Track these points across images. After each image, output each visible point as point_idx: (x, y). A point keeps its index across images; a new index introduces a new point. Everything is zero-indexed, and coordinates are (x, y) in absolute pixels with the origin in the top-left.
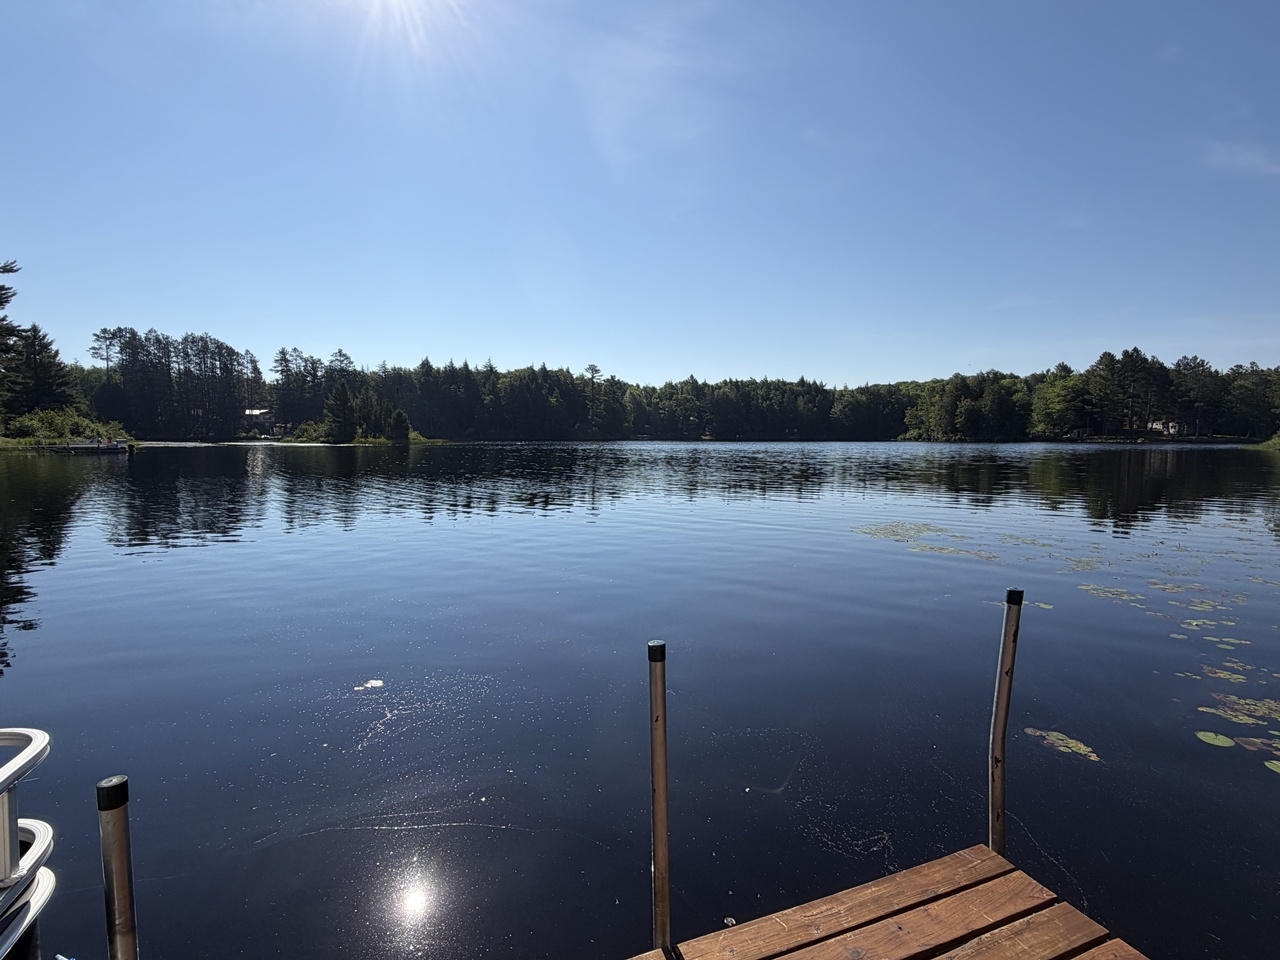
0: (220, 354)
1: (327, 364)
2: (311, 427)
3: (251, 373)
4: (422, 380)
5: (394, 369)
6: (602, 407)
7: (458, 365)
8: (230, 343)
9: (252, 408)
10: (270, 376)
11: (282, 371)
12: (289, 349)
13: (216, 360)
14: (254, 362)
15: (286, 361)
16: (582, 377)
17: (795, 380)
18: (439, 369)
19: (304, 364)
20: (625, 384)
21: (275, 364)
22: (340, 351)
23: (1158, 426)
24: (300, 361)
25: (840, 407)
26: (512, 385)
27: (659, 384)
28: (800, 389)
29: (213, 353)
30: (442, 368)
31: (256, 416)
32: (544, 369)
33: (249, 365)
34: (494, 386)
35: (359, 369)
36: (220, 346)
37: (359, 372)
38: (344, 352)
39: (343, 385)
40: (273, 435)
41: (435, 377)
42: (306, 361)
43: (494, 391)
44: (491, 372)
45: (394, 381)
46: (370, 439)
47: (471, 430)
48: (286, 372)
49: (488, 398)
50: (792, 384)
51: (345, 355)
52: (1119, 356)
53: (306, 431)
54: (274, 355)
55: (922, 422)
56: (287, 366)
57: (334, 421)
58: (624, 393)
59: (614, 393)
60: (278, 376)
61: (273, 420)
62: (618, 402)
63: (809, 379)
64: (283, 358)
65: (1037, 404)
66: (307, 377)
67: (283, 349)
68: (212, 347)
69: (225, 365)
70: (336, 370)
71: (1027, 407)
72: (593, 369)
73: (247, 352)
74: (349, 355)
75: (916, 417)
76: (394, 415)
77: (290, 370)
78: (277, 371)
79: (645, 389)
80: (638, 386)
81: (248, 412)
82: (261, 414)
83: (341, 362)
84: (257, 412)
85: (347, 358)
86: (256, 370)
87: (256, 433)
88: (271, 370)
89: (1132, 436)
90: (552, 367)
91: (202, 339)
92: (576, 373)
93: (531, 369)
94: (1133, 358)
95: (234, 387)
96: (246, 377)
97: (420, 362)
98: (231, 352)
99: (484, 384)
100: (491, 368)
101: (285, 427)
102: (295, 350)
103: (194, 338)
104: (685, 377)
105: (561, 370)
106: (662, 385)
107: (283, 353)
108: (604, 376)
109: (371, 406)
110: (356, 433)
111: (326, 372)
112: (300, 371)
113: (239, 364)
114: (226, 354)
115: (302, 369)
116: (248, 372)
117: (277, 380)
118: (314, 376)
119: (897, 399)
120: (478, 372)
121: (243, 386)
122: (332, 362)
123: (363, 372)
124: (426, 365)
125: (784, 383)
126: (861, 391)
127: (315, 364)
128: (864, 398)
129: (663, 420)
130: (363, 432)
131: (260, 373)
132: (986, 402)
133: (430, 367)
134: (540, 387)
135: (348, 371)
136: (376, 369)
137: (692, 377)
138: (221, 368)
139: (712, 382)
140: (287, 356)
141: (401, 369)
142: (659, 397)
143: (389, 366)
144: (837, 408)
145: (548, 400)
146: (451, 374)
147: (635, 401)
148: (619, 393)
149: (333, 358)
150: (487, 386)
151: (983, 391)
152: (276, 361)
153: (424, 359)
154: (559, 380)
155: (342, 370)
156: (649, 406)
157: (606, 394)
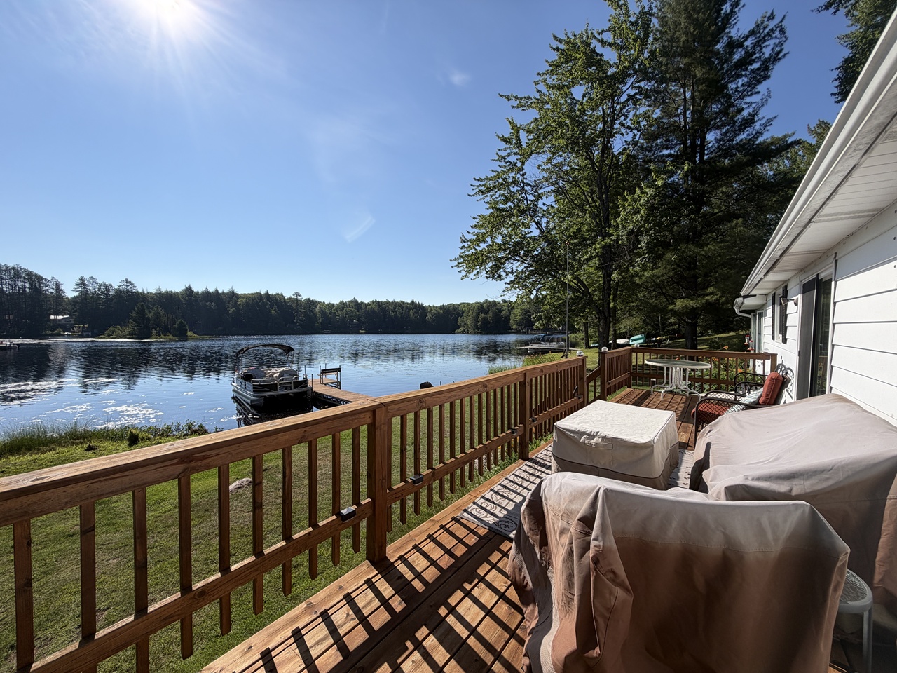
0: (30, 279)
1: (116, 287)
2: (118, 329)
3: (56, 291)
4: (187, 298)
5: (166, 292)
6: (303, 315)
7: (211, 290)
8: (39, 273)
9: (56, 315)
11: (81, 291)
12: (87, 277)
13: (26, 283)
14: (57, 285)
15: (84, 284)
16: (290, 298)
17: (409, 301)
18: (198, 292)
19: (98, 287)
20: (316, 302)
21: (76, 287)
22: (126, 280)
24: (95, 285)
25: (430, 316)
26: (247, 303)
27: (336, 302)
28: (411, 306)
29: (23, 278)
30: (200, 292)
31: (60, 320)
32: (267, 293)
33: (54, 287)
34: (236, 303)
35: (140, 291)
36: (30, 274)
37: (141, 293)
38: (129, 280)
40: (74, 332)
41: (195, 297)
42: (100, 285)
43: (235, 305)
44: (232, 295)
45: (166, 300)
46: (163, 336)
47: (220, 328)
48: (83, 291)
49: (231, 310)
50: (407, 303)
51: (130, 282)
53: (114, 331)
54: (76, 280)
55: (465, 324)
56: (85, 288)
57: (136, 326)
58: (316, 307)
59: (310, 307)
60: (77, 294)
61: (73, 322)
62: (312, 312)
63: (417, 301)
64: (82, 282)
65: (512, 316)
66: (101, 295)
67: (82, 277)
68: (23, 274)
69: (34, 286)
70: (124, 292)
71: (508, 318)
72: (297, 294)
73: (53, 278)
74: (133, 282)
75: (463, 322)
76: (177, 323)
77: (87, 291)
78: (77, 291)
79: (328, 305)
80: (324, 303)
81: (52, 317)
82: (63, 319)
83: (127, 286)
84: (60, 317)
85: (132, 284)
86: (59, 290)
87: (60, 331)
88: (72, 290)
90: (272, 292)
91: (14, 268)
92: (287, 296)
93: (259, 293)
95: (43, 301)
96: (50, 294)
97: (185, 288)
98: (40, 278)
99: (229, 302)
100: (233, 292)
101: (84, 327)
102: (92, 278)
104: (351, 299)
105: (278, 294)
106: (338, 302)
107: (82, 280)
108: (303, 298)
109: (160, 317)
110: (152, 333)
111: (116, 292)
112: (95, 292)
113: (45, 286)
114: (34, 279)
115: (96, 290)
116: (53, 291)
117: (76, 297)
118: (107, 295)
119: (457, 312)
120: (225, 294)
121: (50, 301)
122: (120, 286)
123: (143, 292)
124: (189, 290)
125: (403, 303)
126: (442, 307)
127: (107, 287)
128: (442, 311)
129: (338, 322)
130: (157, 332)
131: (62, 292)
132: (490, 315)
133: (192, 291)
134: (265, 304)
135: (131, 292)
136: (153, 291)
137: (354, 298)
138: (30, 288)
139: (366, 302)
140: (86, 282)
141: (172, 292)
142: (336, 309)
143: (163, 290)
144: (429, 316)
145: (270, 312)
146: (207, 295)
147: (323, 312)
148: (313, 307)
149: (121, 284)
150: (231, 302)
151: (489, 310)
152: (77, 285)
153: (187, 286)
154: (276, 300)
155: (128, 291)
156: (331, 314)
157: (305, 308)
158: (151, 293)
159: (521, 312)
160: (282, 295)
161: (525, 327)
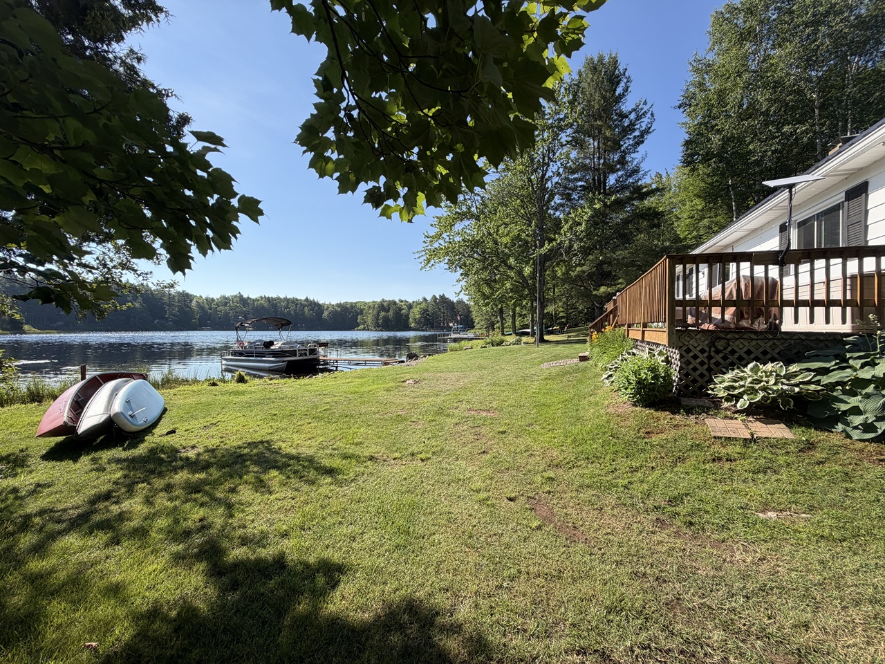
6: (177, 309)
17: (303, 298)
20: (191, 296)
23: (451, 325)
25: (327, 313)
28: (306, 303)
50: (301, 300)
52: (438, 297)
55: (365, 322)
58: (191, 301)
59: (185, 301)
62: (188, 307)
63: (311, 298)
65: (411, 315)
71: (407, 317)
75: (363, 320)
79: (207, 299)
80: (201, 297)
89: (442, 328)
94: (443, 297)
104: (235, 293)
106: (218, 297)
119: (355, 310)
125: (297, 300)
126: (339, 305)
128: (339, 309)
129: (220, 318)
132: (391, 313)
137: (240, 293)
139: (253, 296)
142: (217, 304)
144: (325, 314)
147: (199, 305)
148: (188, 301)
151: (389, 308)
156: (211, 310)
157: (179, 301)
161: (424, 325)
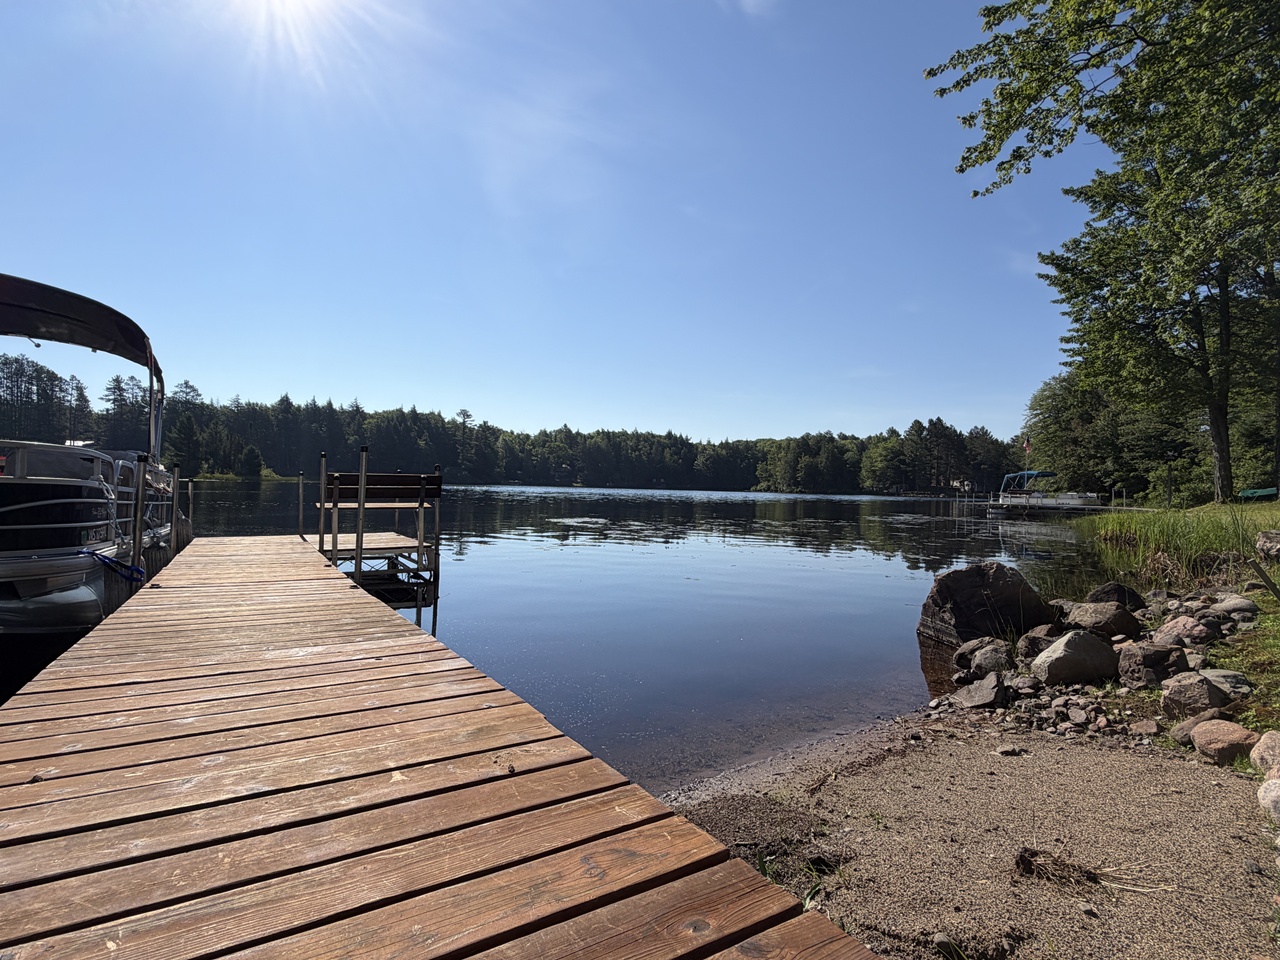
0: (39, 379)
1: (169, 395)
3: (76, 400)
4: (280, 417)
5: (249, 404)
6: (473, 451)
7: (321, 403)
8: (52, 369)
9: (74, 438)
10: (99, 404)
11: (115, 400)
12: (125, 377)
13: (32, 385)
14: (80, 389)
15: (121, 390)
16: (454, 422)
17: (663, 433)
18: (299, 407)
19: (142, 394)
20: (499, 430)
21: (107, 393)
22: (186, 383)
23: (956, 484)
24: (137, 391)
25: (704, 460)
26: (378, 426)
27: (533, 432)
28: (667, 441)
29: (31, 378)
30: (303, 406)
31: (78, 448)
32: (414, 411)
33: (75, 393)
34: (360, 425)
35: (207, 401)
36: (39, 370)
37: (208, 406)
38: (191, 384)
39: (189, 418)
41: (294, 414)
42: (144, 391)
43: (359, 431)
44: (357, 413)
45: (248, 417)
46: (217, 475)
48: (120, 401)
49: (352, 438)
50: (660, 436)
51: (191, 387)
52: (926, 424)
54: (106, 381)
55: (771, 476)
56: (121, 395)
57: (176, 455)
58: (497, 439)
59: (487, 438)
60: (110, 405)
62: (490, 447)
63: (677, 432)
64: (117, 386)
65: (865, 463)
66: (145, 407)
67: (118, 377)
68: (29, 370)
69: (44, 390)
71: (856, 465)
72: (465, 414)
73: (73, 378)
74: (196, 386)
75: (767, 471)
76: (245, 451)
77: (124, 400)
78: (109, 400)
79: (518, 435)
80: (512, 433)
81: (68, 443)
82: (84, 446)
83: (187, 394)
84: (80, 443)
85: (195, 390)
86: (82, 398)
88: (102, 399)
89: (937, 491)
90: (423, 409)
91: (17, 360)
92: (448, 417)
93: (400, 411)
94: (937, 425)
95: (54, 415)
96: (68, 404)
97: (279, 399)
98: (52, 377)
99: (349, 424)
100: (357, 407)
102: (132, 378)
103: (7, 359)
104: (559, 426)
105: (432, 413)
106: (537, 433)
107: (117, 381)
108: (475, 422)
109: (221, 440)
110: (201, 468)
111: (169, 403)
112: (137, 402)
113: (61, 390)
114: (47, 379)
115: (139, 399)
116: (72, 399)
117: (108, 410)
119: (753, 454)
120: (343, 412)
121: (65, 414)
122: (176, 393)
123: (212, 405)
124: (285, 402)
125: (653, 436)
126: (725, 445)
128: (724, 452)
129: (535, 467)
130: (209, 467)
131: (87, 401)
132: (822, 459)
133: (290, 404)
134: (408, 430)
135: (194, 404)
136: (227, 403)
137: (565, 426)
138: (38, 394)
139: (585, 431)
140: (122, 385)
141: (257, 404)
142: (532, 444)
143: (243, 401)
144: (700, 460)
145: (416, 443)
146: (313, 410)
147: (508, 447)
148: (492, 439)
149: (177, 390)
150: (352, 426)
151: (820, 449)
152: (108, 389)
153: (283, 395)
154: (429, 423)
155: (187, 402)
156: (523, 453)
157: (477, 439)
158: (224, 407)
159: (884, 453)
160: (439, 415)
